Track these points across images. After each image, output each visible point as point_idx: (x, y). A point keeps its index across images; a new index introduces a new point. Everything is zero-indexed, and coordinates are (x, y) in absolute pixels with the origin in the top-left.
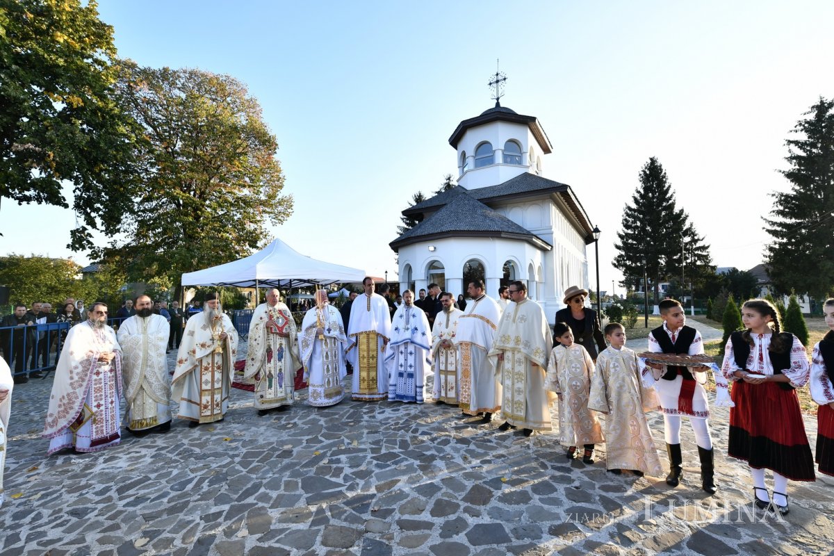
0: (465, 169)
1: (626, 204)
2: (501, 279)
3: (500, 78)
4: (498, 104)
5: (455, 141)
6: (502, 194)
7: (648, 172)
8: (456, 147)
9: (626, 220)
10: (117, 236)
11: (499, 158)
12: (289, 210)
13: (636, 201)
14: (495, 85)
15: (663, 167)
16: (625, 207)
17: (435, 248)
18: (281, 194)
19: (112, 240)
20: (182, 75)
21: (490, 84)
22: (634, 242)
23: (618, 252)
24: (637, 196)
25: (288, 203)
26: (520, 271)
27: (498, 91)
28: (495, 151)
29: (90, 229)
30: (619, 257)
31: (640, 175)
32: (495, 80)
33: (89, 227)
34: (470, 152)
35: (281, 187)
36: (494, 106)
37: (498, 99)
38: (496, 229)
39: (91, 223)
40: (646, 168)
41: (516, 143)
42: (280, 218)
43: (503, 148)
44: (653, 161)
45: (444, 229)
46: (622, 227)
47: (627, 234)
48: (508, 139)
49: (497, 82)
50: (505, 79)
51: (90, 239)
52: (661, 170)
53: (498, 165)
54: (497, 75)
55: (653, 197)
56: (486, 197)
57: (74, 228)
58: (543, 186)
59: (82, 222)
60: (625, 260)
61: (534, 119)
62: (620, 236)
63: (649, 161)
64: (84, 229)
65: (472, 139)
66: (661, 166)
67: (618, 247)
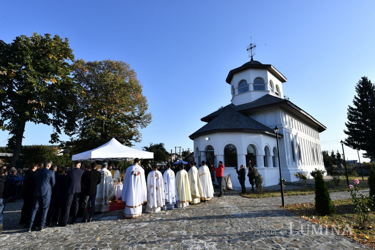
0: (235, 95)
1: (349, 106)
2: (246, 155)
3: (252, 46)
4: (252, 59)
5: (229, 80)
6: (252, 107)
7: (362, 86)
8: (230, 84)
9: (350, 116)
10: (73, 136)
11: (251, 87)
12: (150, 120)
13: (356, 104)
14: (250, 50)
15: (372, 82)
16: (348, 108)
17: (209, 139)
18: (146, 112)
19: (71, 138)
20: (103, 63)
21: (248, 50)
22: (358, 129)
23: (347, 136)
24: (355, 100)
25: (149, 117)
26: (258, 150)
27: (251, 52)
28: (249, 84)
29: (58, 134)
30: (348, 138)
31: (356, 88)
32: (250, 47)
33: (58, 133)
34: (236, 86)
35: (146, 109)
36: (250, 60)
37: (252, 57)
38: (241, 127)
39: (59, 131)
40: (360, 83)
41: (261, 79)
42: (144, 124)
43: (253, 83)
44: (364, 79)
45: (213, 128)
46: (348, 120)
47: (351, 124)
48: (255, 78)
49: (251, 48)
50: (255, 46)
51: (58, 138)
52: (371, 85)
53: (251, 91)
54: (251, 45)
55: (368, 101)
56: (243, 109)
57: (52, 134)
58: (274, 101)
59: (55, 131)
60: (353, 141)
61: (270, 66)
62: (347, 126)
63: (362, 80)
64: (56, 134)
65: (237, 79)
66: (370, 81)
67: (346, 133)
